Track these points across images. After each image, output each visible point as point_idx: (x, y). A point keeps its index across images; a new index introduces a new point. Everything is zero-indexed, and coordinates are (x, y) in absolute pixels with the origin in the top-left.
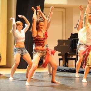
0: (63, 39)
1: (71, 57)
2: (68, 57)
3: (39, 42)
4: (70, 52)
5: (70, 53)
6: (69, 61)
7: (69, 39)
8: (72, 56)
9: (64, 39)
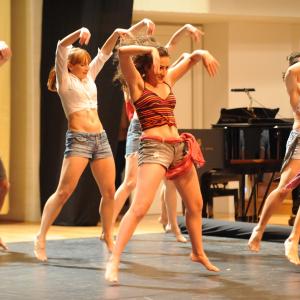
0: (195, 128)
1: (221, 186)
2: (212, 187)
3: (157, 114)
4: (218, 170)
5: (218, 174)
6: (217, 201)
7: (214, 126)
8: (225, 184)
9: (199, 126)
